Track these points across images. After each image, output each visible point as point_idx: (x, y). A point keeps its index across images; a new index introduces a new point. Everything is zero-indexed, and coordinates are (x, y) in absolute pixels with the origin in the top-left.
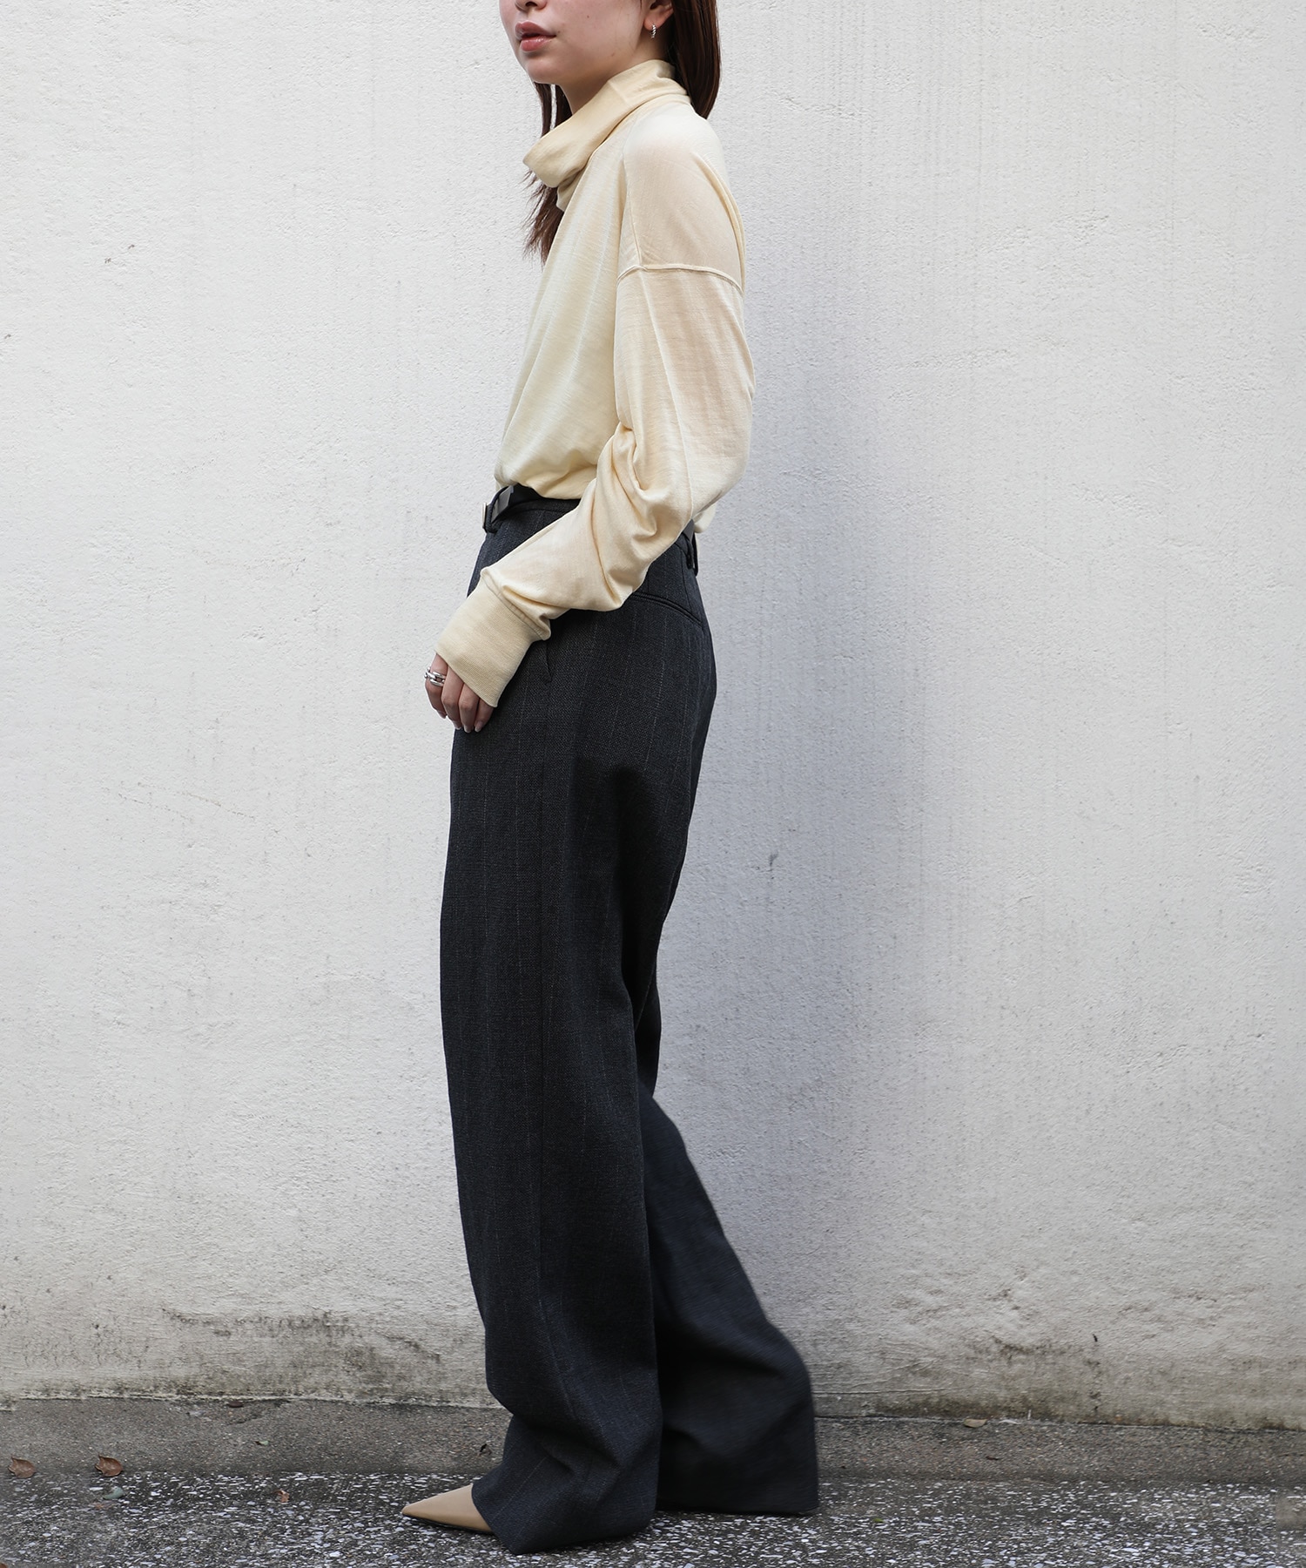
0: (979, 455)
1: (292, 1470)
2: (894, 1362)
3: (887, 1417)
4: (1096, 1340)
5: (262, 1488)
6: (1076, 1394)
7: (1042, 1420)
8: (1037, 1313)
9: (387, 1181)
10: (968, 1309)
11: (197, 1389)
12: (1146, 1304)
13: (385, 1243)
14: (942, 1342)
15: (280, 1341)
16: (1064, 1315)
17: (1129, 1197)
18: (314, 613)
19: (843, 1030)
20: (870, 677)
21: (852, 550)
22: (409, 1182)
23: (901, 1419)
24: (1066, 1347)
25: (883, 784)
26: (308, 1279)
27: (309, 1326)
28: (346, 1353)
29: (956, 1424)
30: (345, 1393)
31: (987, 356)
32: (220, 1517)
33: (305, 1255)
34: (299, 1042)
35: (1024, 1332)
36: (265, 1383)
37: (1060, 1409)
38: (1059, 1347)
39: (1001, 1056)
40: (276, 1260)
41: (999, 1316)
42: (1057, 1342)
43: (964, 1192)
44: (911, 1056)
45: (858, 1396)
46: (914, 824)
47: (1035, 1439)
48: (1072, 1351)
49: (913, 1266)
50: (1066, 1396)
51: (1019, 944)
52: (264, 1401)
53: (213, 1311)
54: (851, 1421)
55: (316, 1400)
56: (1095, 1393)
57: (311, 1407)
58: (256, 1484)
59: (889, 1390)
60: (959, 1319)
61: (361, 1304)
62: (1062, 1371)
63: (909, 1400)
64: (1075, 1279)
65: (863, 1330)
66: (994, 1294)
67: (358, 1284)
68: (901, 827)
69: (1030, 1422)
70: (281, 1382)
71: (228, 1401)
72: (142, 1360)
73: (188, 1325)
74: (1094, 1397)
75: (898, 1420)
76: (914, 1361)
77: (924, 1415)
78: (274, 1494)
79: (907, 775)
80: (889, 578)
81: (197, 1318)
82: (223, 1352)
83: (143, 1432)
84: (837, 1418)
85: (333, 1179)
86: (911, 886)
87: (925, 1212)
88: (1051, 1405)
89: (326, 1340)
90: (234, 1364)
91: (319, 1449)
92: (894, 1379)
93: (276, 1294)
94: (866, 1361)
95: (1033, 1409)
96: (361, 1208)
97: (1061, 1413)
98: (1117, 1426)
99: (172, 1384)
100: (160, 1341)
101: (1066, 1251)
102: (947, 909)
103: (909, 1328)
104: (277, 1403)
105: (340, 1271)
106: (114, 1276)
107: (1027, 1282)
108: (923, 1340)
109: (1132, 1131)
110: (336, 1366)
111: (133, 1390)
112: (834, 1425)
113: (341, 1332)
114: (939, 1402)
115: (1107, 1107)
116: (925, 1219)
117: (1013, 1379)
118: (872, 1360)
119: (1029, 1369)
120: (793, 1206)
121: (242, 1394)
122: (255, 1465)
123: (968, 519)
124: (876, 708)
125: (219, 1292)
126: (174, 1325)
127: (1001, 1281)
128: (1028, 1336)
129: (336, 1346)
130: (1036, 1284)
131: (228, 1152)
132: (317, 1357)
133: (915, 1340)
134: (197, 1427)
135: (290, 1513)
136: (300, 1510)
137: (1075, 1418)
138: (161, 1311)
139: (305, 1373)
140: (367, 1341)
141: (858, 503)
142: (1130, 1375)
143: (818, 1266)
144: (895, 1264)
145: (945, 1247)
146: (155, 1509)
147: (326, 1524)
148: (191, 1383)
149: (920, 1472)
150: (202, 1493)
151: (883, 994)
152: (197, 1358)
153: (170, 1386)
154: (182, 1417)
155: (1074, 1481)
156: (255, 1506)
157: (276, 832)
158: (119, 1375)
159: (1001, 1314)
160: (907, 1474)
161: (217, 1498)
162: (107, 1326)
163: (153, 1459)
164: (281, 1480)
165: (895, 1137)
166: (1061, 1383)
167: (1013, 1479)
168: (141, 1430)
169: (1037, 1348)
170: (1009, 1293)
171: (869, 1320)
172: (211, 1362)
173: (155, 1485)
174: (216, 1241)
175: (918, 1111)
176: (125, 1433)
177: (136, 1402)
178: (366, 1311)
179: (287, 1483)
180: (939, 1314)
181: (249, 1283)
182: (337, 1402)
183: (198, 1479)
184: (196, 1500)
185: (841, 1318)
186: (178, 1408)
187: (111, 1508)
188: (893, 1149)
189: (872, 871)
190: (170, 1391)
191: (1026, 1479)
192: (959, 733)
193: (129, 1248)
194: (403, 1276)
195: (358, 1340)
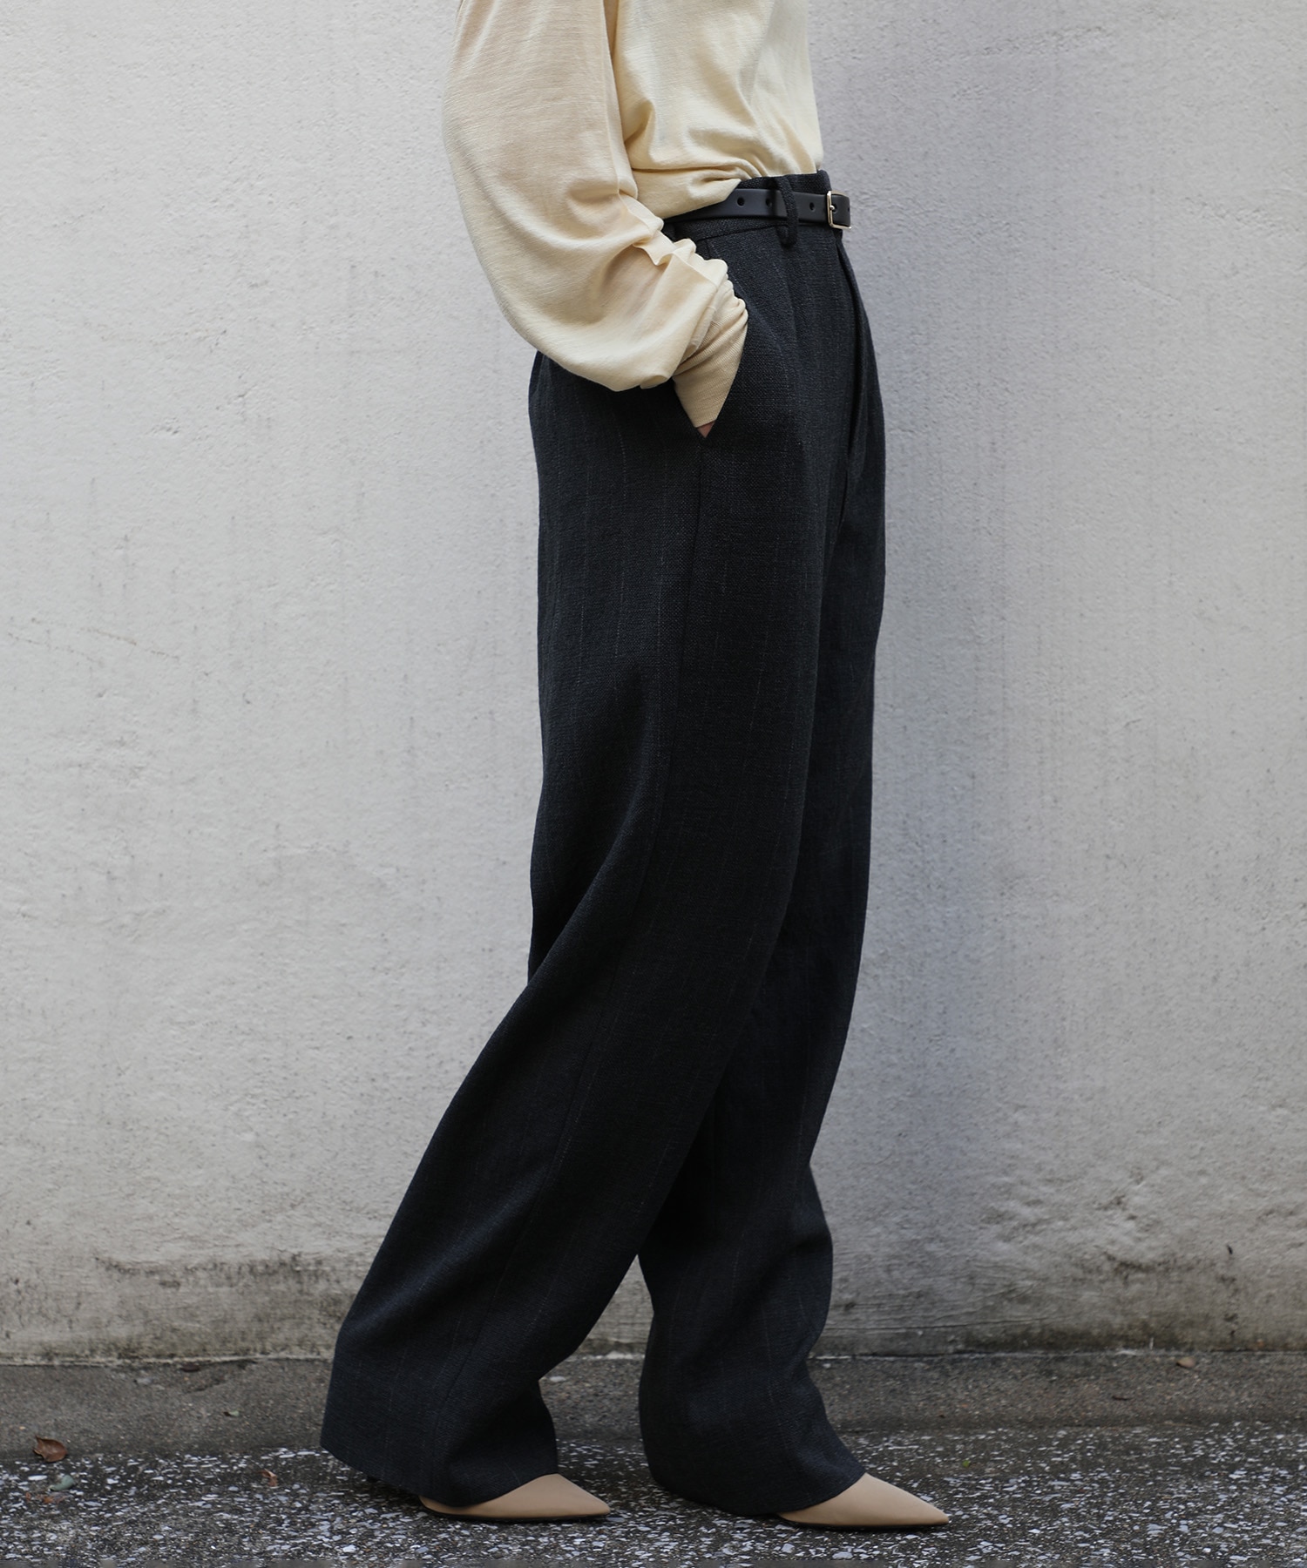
0: (1067, 166)
1: (275, 1446)
2: (986, 1287)
3: (980, 1353)
4: (1231, 1251)
5: (242, 1469)
6: (1207, 1317)
7: (1168, 1349)
8: (1157, 1222)
9: (362, 1095)
10: (1073, 1221)
11: (144, 1351)
12: (1291, 1207)
13: (363, 1169)
14: (1043, 1261)
15: (240, 1291)
16: (1191, 1223)
17: (1267, 1079)
18: (241, 399)
19: (913, 892)
20: (935, 455)
21: (910, 295)
22: (388, 1096)
23: (997, 1355)
24: (1194, 1262)
25: (954, 588)
26: (270, 1215)
27: (275, 1272)
28: (322, 1303)
29: (1064, 1358)
30: (322, 1350)
31: (1076, 37)
32: (199, 1507)
33: (267, 1188)
34: (246, 931)
35: (1143, 1246)
36: (224, 1342)
37: (1189, 1336)
38: (1185, 1262)
39: (1107, 916)
40: (230, 1194)
41: (1111, 1230)
42: (1183, 1256)
43: (1065, 1082)
44: (995, 920)
45: (943, 1330)
46: (994, 637)
47: (1163, 1373)
48: (1201, 1265)
49: (1005, 1173)
50: (1195, 1319)
51: (1127, 778)
52: (225, 1363)
53: (157, 1258)
54: (936, 1359)
55: (287, 1359)
56: (1230, 1315)
57: (283, 1368)
58: (234, 1464)
59: (980, 1321)
60: (1063, 1234)
61: (337, 1243)
62: (1190, 1290)
63: (1005, 1331)
64: (1204, 1180)
65: (948, 1251)
66: (1105, 1201)
67: (332, 1220)
68: (978, 641)
70: (243, 1339)
71: (181, 1364)
72: (74, 1319)
73: (128, 1276)
74: (1231, 1319)
75: (992, 1356)
76: (1010, 1286)
77: (1023, 1349)
78: (257, 1475)
79: (984, 575)
80: (958, 329)
81: (138, 1267)
82: (172, 1307)
83: (85, 1406)
84: (919, 1356)
85: (297, 1094)
86: (991, 713)
87: (1018, 1108)
88: (1177, 1331)
89: (295, 1287)
90: (185, 1319)
91: (302, 1418)
92: (985, 1307)
93: (233, 1235)
94: (952, 1288)
95: (1156, 1337)
96: (332, 1129)
97: (1190, 1340)
98: (1259, 1353)
99: (112, 1347)
100: (94, 1296)
101: (1192, 1148)
102: (1037, 740)
103: (1002, 1247)
104: (242, 1365)
105: (309, 1205)
106: (35, 1221)
107: (1145, 1186)
108: (1020, 1260)
109: (1270, 1001)
110: (309, 1318)
111: (64, 1355)
112: (916, 1365)
113: (314, 1278)
114: (1041, 1333)
115: (1238, 972)
116: (1019, 1116)
117: (1131, 1302)
118: (959, 1286)
119: (1150, 1289)
120: (857, 1107)
121: (197, 1356)
122: (227, 1442)
123: (1055, 249)
124: (944, 493)
125: (163, 1235)
126: (110, 1277)
127: (1114, 1186)
128: (1148, 1250)
129: (308, 1294)
130: (1156, 1188)
131: (166, 1067)
132: (286, 1308)
133: (1011, 1261)
134: (149, 1397)
135: (283, 1499)
136: (295, 1495)
137: (1207, 1345)
138: (93, 1260)
139: (272, 1327)
140: (346, 1287)
141: (916, 234)
142: (1274, 1291)
143: (890, 1177)
144: (984, 1171)
145: (1044, 1149)
146: (116, 1501)
147: (330, 1511)
148: (134, 1345)
149: (1036, 1419)
150: (170, 1478)
151: (960, 846)
152: (141, 1315)
153: (109, 1350)
154: (129, 1386)
155: (1226, 1422)
156: (238, 1492)
157: (207, 674)
158: (46, 1339)
159: (1114, 1225)
160: (1021, 1422)
161: (189, 1484)
162: (28, 1280)
163: (102, 1438)
164: (263, 1458)
165: (979, 1018)
166: (1189, 1305)
167: (1151, 1422)
168: (81, 1404)
169: (1159, 1264)
170: (1123, 1200)
171: (954, 1239)
172: (157, 1319)
173: (109, 1470)
174: (157, 1174)
175: (1007, 987)
176: (63, 1408)
177: (70, 1370)
178: (343, 1252)
179: (271, 1462)
180: (1038, 1228)
181: (200, 1223)
182: (312, 1361)
183: (161, 1461)
184: (165, 1486)
185: (919, 1237)
186: (123, 1376)
187: (63, 1502)
188: (977, 1033)
189: (944, 696)
190: (110, 1355)
191: (1166, 1422)
192: (1048, 521)
193: (51, 1186)
194: (386, 1208)
195: (335, 1286)
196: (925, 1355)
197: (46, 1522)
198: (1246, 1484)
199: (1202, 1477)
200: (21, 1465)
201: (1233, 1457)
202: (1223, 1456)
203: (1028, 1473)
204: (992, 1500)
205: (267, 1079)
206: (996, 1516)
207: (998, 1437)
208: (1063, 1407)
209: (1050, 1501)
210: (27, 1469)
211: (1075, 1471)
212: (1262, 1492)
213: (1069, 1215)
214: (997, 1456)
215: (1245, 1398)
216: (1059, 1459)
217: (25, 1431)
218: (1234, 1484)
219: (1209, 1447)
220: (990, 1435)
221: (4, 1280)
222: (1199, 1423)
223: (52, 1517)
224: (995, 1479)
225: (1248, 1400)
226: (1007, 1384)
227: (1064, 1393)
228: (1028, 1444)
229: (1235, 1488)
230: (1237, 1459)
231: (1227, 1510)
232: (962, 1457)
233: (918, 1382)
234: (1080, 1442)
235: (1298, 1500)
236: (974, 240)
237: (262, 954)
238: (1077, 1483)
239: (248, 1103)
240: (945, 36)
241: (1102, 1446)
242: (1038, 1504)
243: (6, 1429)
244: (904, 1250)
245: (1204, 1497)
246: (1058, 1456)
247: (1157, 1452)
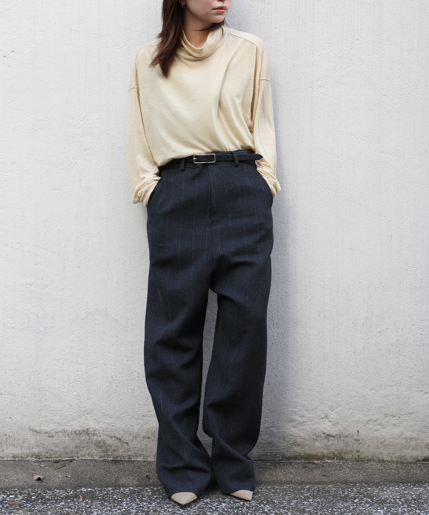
1: (81, 487)
2: (288, 441)
3: (286, 460)
4: (358, 432)
5: (71, 494)
6: (351, 451)
7: (340, 460)
8: (338, 423)
9: (109, 381)
10: (313, 422)
11: (43, 456)
12: (375, 419)
13: (108, 403)
14: (305, 434)
15: (71, 439)
16: (347, 423)
17: (369, 382)
18: (80, 181)
22: (116, 382)
23: (291, 461)
24: (348, 435)
25: (282, 239)
26: (81, 417)
27: (82, 433)
28: (95, 442)
29: (310, 462)
30: (95, 457)
32: (59, 507)
33: (80, 408)
34: (77, 333)
36: (66, 454)
37: (346, 456)
38: (345, 435)
39: (324, 334)
40: (69, 410)
41: (324, 425)
42: (345, 433)
43: (312, 381)
44: (292, 334)
45: (275, 453)
46: (293, 253)
47: (338, 468)
48: (350, 436)
49: (294, 408)
50: (348, 452)
51: (330, 294)
52: (66, 460)
53: (47, 429)
54: (273, 462)
55: (85, 459)
56: (358, 450)
57: (83, 462)
58: (69, 493)
59: (286, 451)
60: (310, 426)
61: (100, 425)
62: (347, 443)
63: (293, 454)
64: (351, 411)
65: (277, 430)
66: (323, 417)
67: (99, 418)
68: (288, 254)
69: (336, 461)
70: (72, 453)
71: (53, 460)
72: (22, 446)
73: (39, 434)
74: (358, 452)
76: (295, 441)
77: (299, 459)
78: (76, 496)
79: (290, 236)
81: (42, 431)
82: (51, 443)
83: (25, 473)
84: (268, 461)
85: (90, 381)
86: (292, 275)
87: (298, 389)
88: (343, 455)
89: (87, 438)
90: (55, 447)
91: (89, 478)
92: (288, 447)
93: (70, 422)
94: (278, 441)
95: (336, 457)
96: (100, 391)
97: (346, 458)
98: (366, 462)
99: (33, 455)
100: (29, 440)
101: (347, 401)
102: (305, 283)
103: (293, 429)
104: (71, 461)
105: (92, 414)
106: (12, 417)
107: (334, 412)
108: (298, 433)
109: (370, 359)
110: (91, 447)
111: (19, 457)
112: (267, 464)
113: (93, 435)
114: (304, 455)
115: (361, 351)
116: (298, 391)
117: (330, 446)
118: (280, 441)
119: (335, 443)
121: (58, 458)
122: (67, 485)
124: (279, 212)
125: (49, 422)
126: (33, 434)
127: (326, 412)
128: (334, 431)
129: (91, 440)
130: (337, 413)
131: (52, 372)
132: (85, 444)
133: (295, 433)
134: (44, 471)
135: (84, 504)
136: (87, 503)
137: (351, 459)
138: (29, 429)
139: (80, 450)
140: (102, 438)
142: (370, 444)
144: (288, 407)
145: (305, 401)
146: (35, 504)
147: (97, 508)
148: (40, 454)
149: (301, 482)
150: (50, 497)
151: (283, 313)
152: (42, 446)
153: (32, 456)
154: (38, 467)
155: (355, 483)
156: (70, 502)
157: (68, 259)
158: (14, 452)
159: (325, 423)
160: (297, 483)
161: (56, 499)
162: (10, 435)
163: (30, 484)
164: (77, 491)
165: (287, 362)
166: (346, 447)
167: (334, 483)
168: (24, 473)
169: (338, 435)
170: (328, 416)
171: (279, 427)
172: (47, 447)
173: (33, 494)
174: (48, 404)
175: (295, 353)
176: (19, 474)
177: (21, 462)
178: (102, 428)
179: (80, 492)
180: (304, 424)
181: (61, 419)
182: (92, 460)
183: (48, 491)
184: (49, 500)
185: (269, 426)
186: (36, 464)
187: (20, 504)
188: (287, 367)
189: (279, 270)
190: (33, 457)
191: (338, 483)
193: (17, 407)
194: (115, 415)
195: (99, 438)
196: (270, 461)
197: (15, 510)
198: (358, 504)
199: (346, 501)
200: (7, 492)
201: (355, 495)
202: (353, 495)
203: (297, 499)
204: (286, 508)
205: (81, 376)
206: (287, 513)
207: (289, 487)
208: (309, 478)
209: (303, 508)
210: (9, 493)
211: (311, 498)
212: (363, 506)
213: (312, 420)
214: (289, 493)
215: (361, 476)
216: (307, 495)
217: (8, 481)
218: (355, 504)
219: (349, 491)
220: (287, 487)
221: (2, 434)
222: (347, 484)
223: (17, 509)
224: (288, 501)
225: (361, 477)
226: (293, 471)
227: (309, 474)
228: (298, 490)
229: (355, 505)
230: (357, 496)
231: (352, 512)
232: (279, 494)
233: (268, 469)
234: (313, 489)
235: (372, 509)
236: (288, 142)
237: (81, 340)
238: (311, 502)
239: (76, 383)
240: (281, 87)
241: (319, 491)
242: (299, 509)
243: (3, 481)
244: (265, 430)
245: (346, 508)
246: (306, 494)
247: (334, 493)
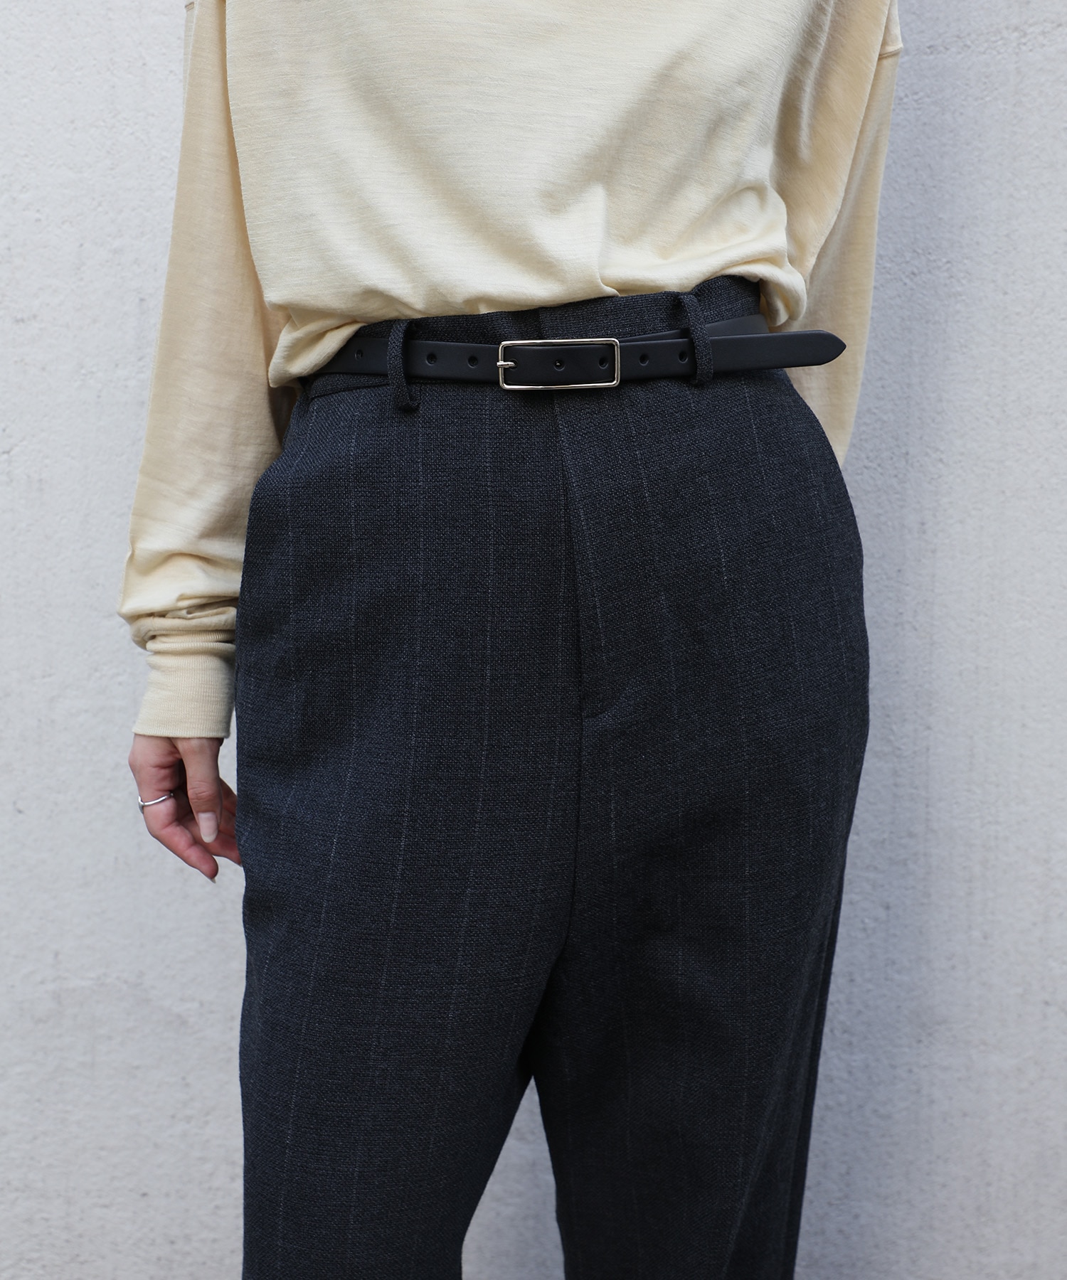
0: (1025, 192)
18: (5, 456)
31: (1043, 33)
39: (1043, 1070)
44: (911, 1071)
46: (917, 749)
68: (899, 753)
80: (883, 387)
86: (911, 835)
102: (965, 868)
123: (1006, 293)
151: (870, 986)
192: (986, 615)
236: (907, 281)
237: (39, 1100)
